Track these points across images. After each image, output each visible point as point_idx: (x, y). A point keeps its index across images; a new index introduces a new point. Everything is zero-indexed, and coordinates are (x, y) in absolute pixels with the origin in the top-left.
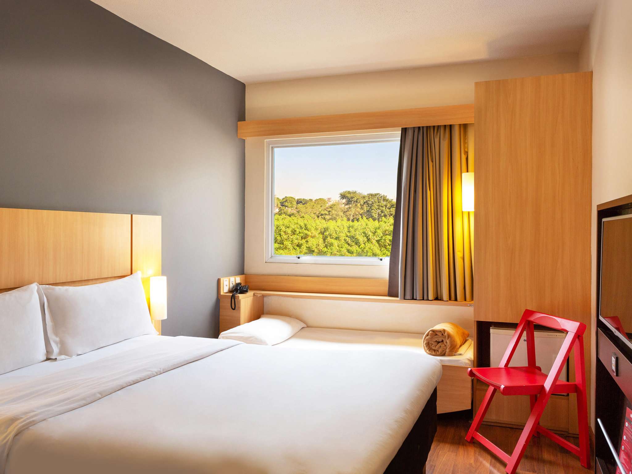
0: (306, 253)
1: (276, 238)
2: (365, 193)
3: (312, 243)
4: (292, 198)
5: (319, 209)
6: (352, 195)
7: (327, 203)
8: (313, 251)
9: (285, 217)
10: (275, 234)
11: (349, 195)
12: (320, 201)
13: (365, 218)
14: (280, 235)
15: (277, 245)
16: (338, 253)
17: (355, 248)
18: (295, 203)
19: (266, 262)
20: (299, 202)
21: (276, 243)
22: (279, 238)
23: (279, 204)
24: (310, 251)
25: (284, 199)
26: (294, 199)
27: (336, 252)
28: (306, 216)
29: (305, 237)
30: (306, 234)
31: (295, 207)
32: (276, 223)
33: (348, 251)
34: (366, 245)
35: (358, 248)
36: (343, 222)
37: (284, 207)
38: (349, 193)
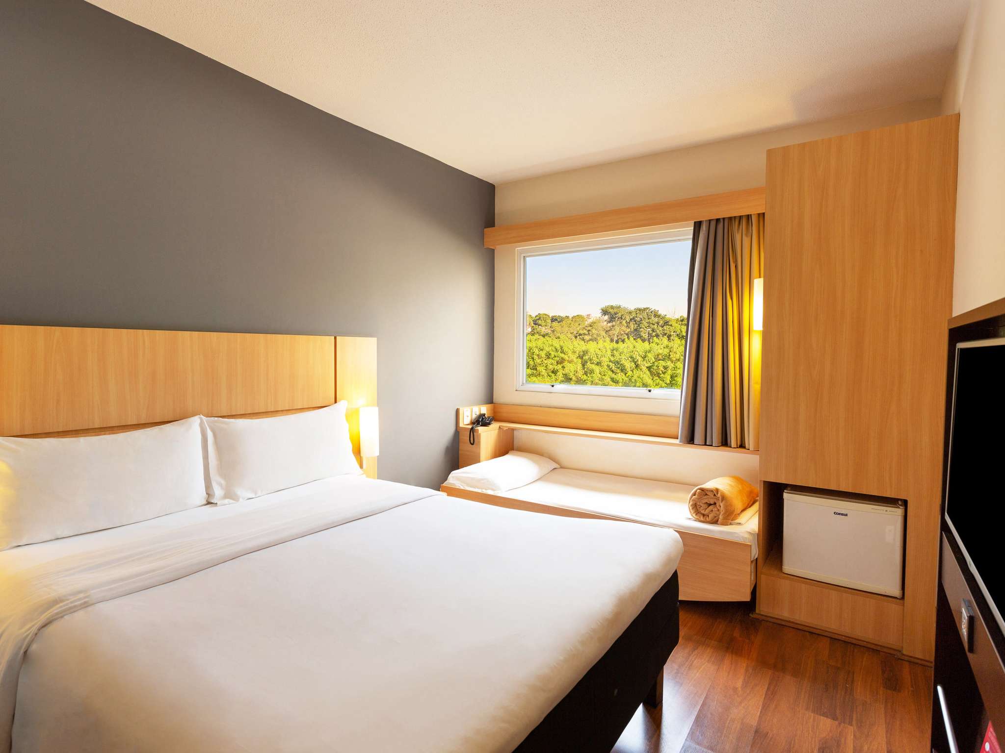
0: (563, 381)
1: (528, 362)
2: (632, 307)
3: (570, 368)
4: (546, 315)
5: (576, 328)
6: (615, 310)
7: (586, 320)
8: (571, 379)
9: (538, 337)
10: (527, 358)
11: (611, 310)
12: (578, 318)
13: (631, 339)
14: (533, 358)
15: (529, 371)
16: (600, 383)
17: (620, 376)
18: (549, 321)
19: (516, 390)
20: (554, 319)
21: (528, 368)
22: (531, 363)
23: (532, 322)
24: (567, 379)
25: (537, 316)
26: (548, 316)
27: (597, 381)
28: (562, 336)
29: (561, 362)
30: (562, 358)
31: (550, 326)
32: (529, 345)
33: (612, 380)
34: (635, 372)
35: (624, 377)
36: (605, 344)
37: (537, 326)
38: (612, 307)
